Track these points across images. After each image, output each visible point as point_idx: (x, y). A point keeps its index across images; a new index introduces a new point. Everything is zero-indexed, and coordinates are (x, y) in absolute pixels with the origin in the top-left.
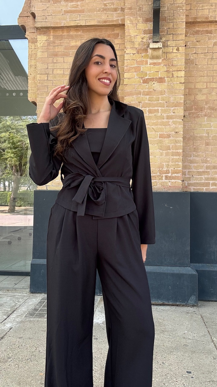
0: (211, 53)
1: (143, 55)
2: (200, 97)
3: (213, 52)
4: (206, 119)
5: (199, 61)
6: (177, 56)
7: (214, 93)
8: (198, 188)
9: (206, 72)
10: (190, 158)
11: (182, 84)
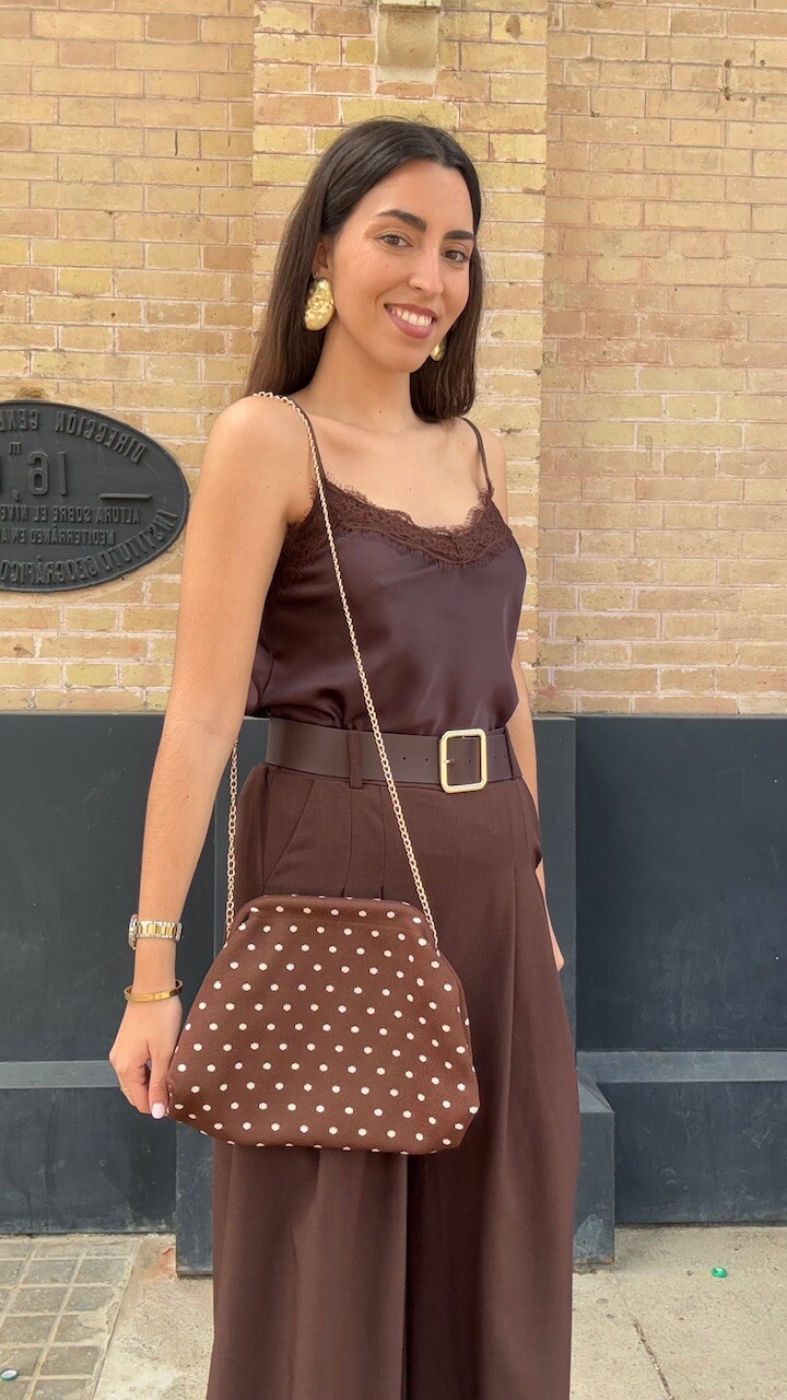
0: (659, 62)
1: (345, 45)
2: (614, 269)
3: (672, 61)
4: (637, 375)
5: (606, 99)
6: (510, 59)
7: (673, 256)
8: (605, 694)
9: (638, 151)
10: (563, 559)
11: (537, 196)
